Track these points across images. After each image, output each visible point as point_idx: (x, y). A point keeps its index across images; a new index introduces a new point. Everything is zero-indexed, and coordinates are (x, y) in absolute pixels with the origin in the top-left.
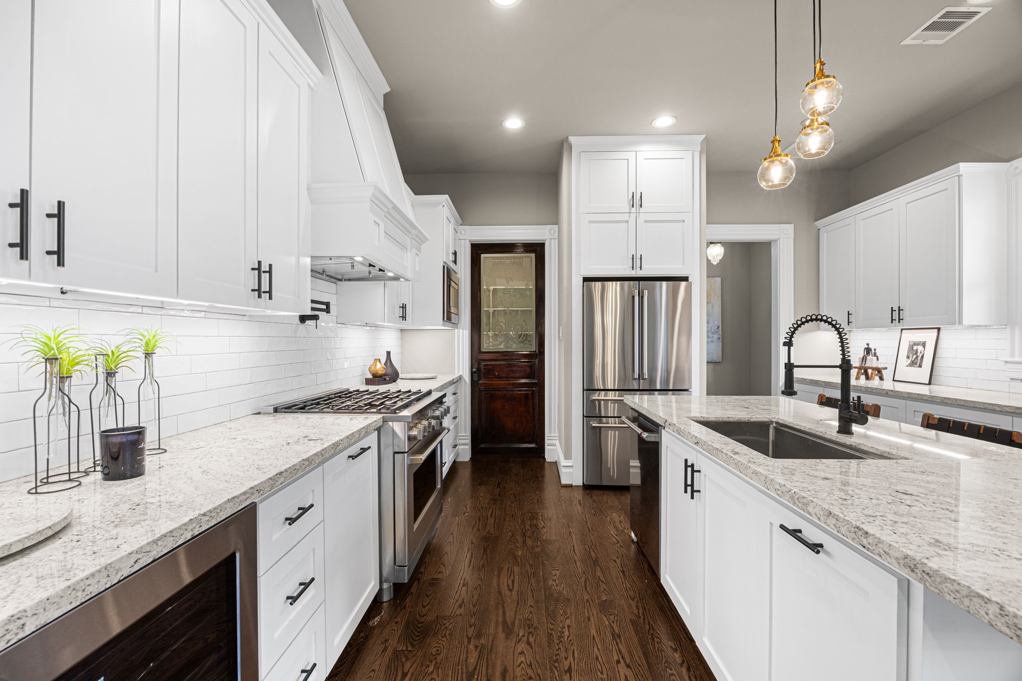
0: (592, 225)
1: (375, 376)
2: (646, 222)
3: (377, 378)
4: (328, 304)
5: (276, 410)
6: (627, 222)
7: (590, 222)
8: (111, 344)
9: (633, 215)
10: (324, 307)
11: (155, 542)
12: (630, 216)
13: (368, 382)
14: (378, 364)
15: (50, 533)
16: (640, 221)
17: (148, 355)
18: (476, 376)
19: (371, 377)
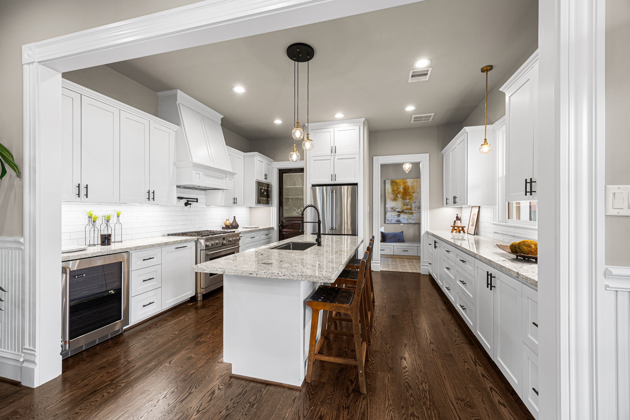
0: (315, 162)
1: (226, 226)
2: (338, 159)
3: (227, 227)
4: (197, 199)
5: (168, 235)
6: (330, 159)
7: (314, 160)
8: (108, 214)
9: (333, 157)
10: (196, 200)
11: (97, 252)
12: (331, 157)
13: (223, 228)
14: (228, 221)
15: (81, 250)
16: (336, 159)
17: (118, 216)
18: (281, 227)
19: (225, 226)
